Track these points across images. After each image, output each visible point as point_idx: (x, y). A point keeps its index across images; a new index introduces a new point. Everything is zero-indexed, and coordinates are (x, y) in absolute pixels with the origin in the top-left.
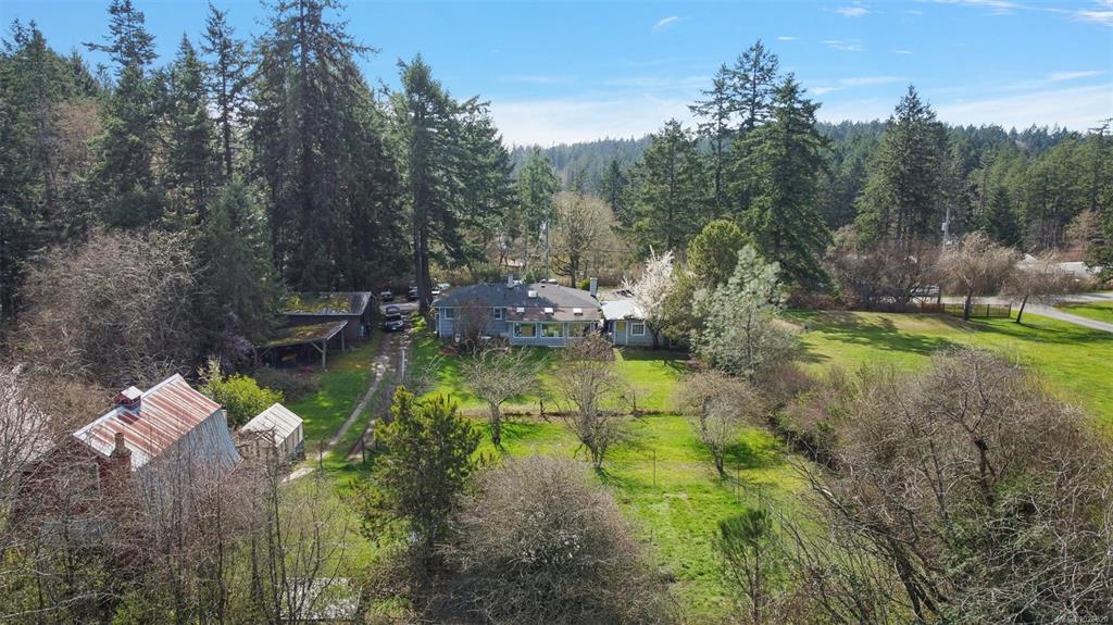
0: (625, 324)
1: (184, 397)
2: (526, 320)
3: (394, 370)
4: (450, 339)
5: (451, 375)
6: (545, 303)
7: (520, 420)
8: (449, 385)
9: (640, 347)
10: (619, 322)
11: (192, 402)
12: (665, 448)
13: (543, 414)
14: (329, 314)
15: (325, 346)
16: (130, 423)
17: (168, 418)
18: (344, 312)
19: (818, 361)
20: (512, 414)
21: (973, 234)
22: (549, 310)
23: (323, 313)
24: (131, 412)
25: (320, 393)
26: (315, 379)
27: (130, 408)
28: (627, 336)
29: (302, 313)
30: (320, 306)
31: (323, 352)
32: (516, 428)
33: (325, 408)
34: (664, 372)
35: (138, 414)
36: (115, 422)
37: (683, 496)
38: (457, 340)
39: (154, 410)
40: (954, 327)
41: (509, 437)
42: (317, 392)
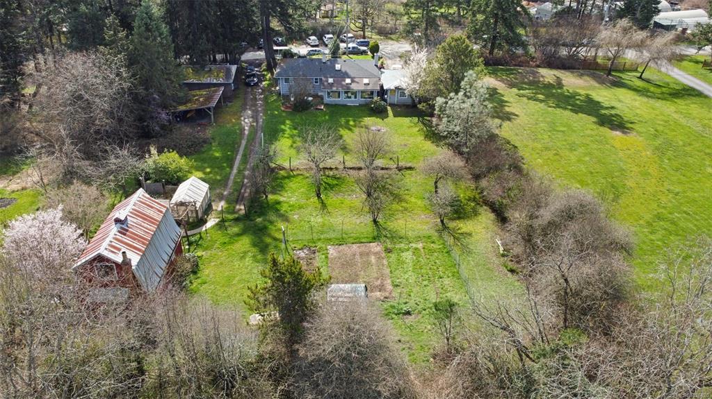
0: (395, 91)
1: (148, 205)
2: (334, 89)
3: (255, 124)
4: (287, 97)
5: (290, 128)
6: (346, 75)
7: (331, 173)
8: (288, 138)
9: (404, 105)
10: (391, 90)
11: (152, 207)
12: (413, 200)
13: (345, 168)
14: (212, 82)
15: (212, 110)
16: (125, 234)
17: (143, 224)
18: (221, 81)
19: (509, 119)
20: (327, 168)
21: (623, 20)
22: (348, 81)
23: (208, 81)
24: (123, 226)
25: (213, 144)
26: (209, 132)
27: (123, 224)
28: (396, 99)
29: (195, 81)
30: (206, 76)
31: (212, 113)
32: (330, 181)
33: (217, 158)
34: (417, 129)
35: (127, 226)
36: (118, 237)
37: (420, 246)
38: (292, 99)
39: (135, 221)
40: (599, 83)
41: (326, 188)
42: (211, 144)
